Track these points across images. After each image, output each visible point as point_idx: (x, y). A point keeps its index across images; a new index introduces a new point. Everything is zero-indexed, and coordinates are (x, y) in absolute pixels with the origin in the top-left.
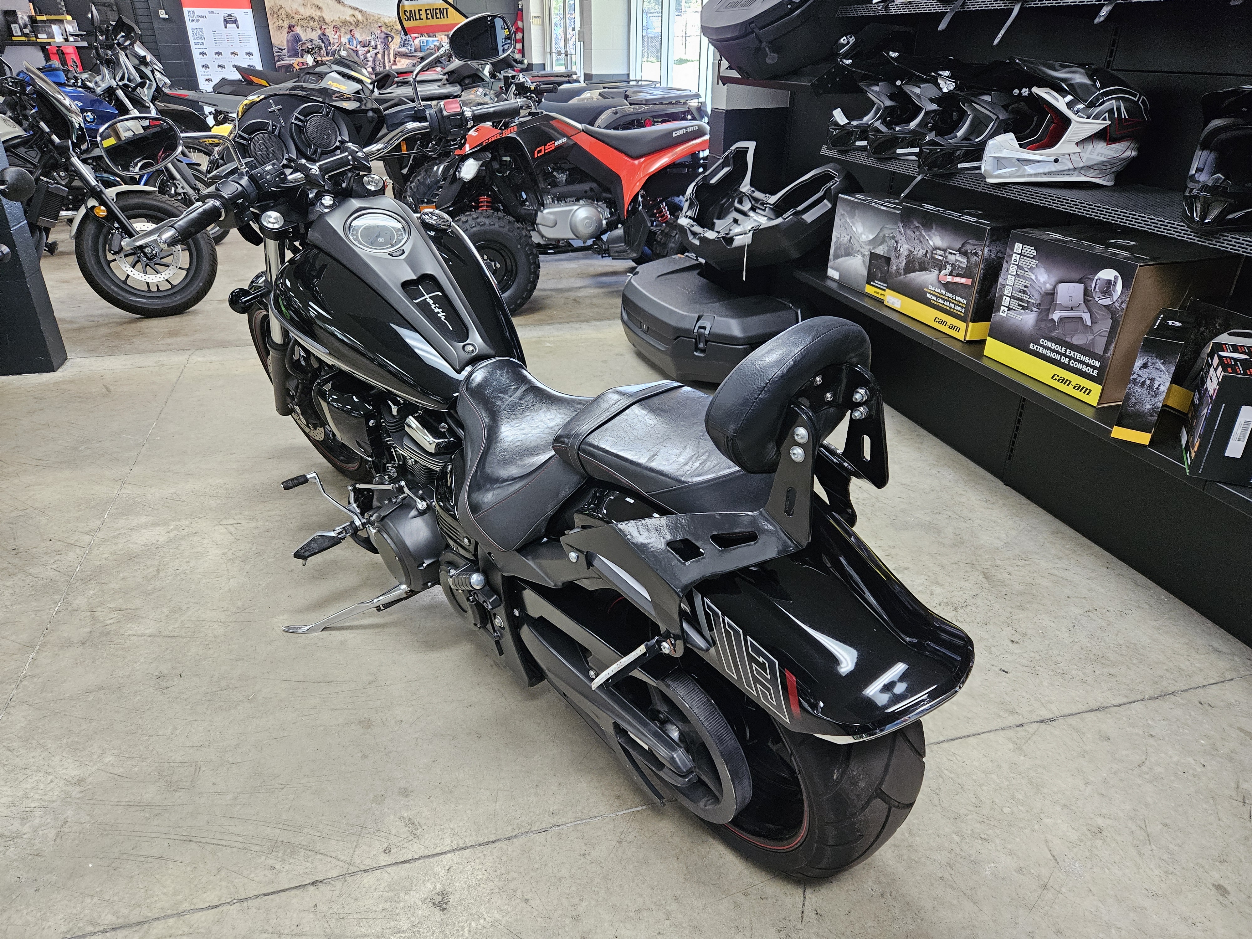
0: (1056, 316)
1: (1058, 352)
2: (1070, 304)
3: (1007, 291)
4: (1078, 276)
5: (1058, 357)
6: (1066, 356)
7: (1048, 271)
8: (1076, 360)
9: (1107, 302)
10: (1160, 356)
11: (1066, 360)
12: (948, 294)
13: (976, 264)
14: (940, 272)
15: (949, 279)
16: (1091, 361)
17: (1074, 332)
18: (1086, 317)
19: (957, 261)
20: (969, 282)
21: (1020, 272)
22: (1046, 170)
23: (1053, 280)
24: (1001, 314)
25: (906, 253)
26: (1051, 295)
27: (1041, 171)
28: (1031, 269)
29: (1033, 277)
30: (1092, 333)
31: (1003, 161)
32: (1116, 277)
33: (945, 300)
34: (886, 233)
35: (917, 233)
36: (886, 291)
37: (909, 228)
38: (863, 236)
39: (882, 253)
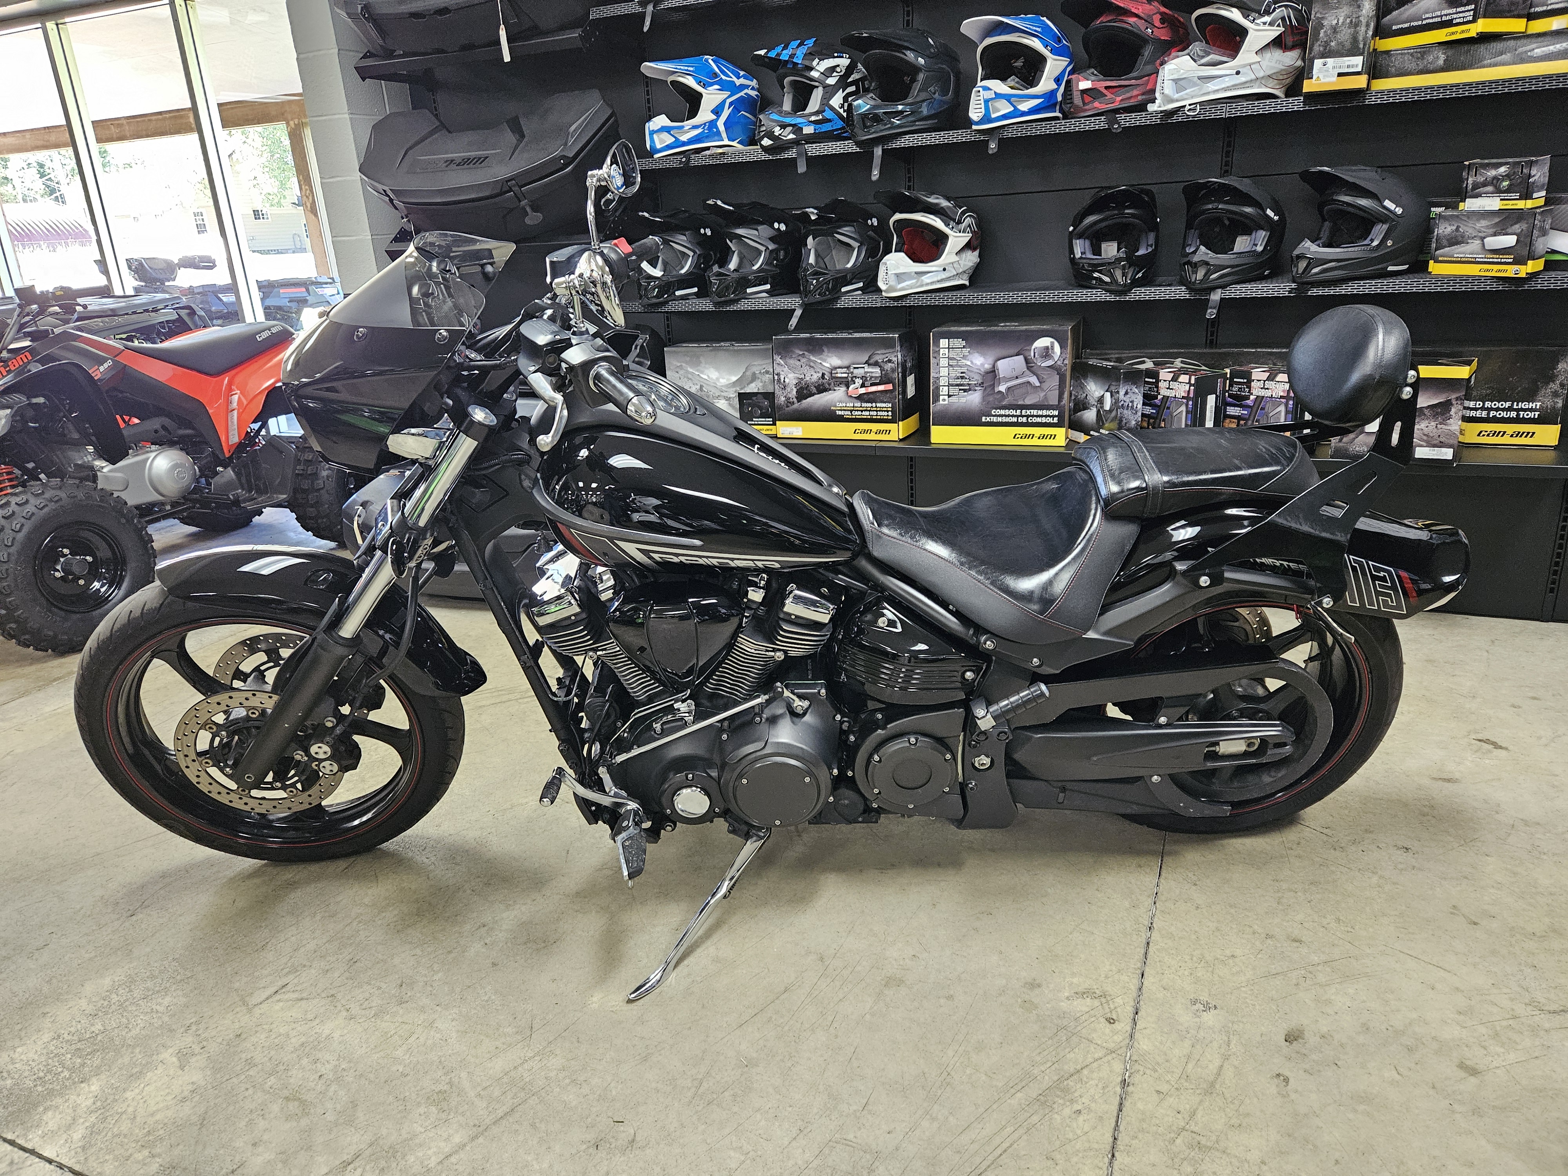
0: (1002, 388)
1: (1013, 416)
2: (1015, 374)
3: (943, 381)
4: (1015, 351)
5: (1015, 419)
6: (1023, 416)
7: (983, 354)
8: (1033, 416)
9: (1050, 363)
10: (1134, 383)
11: (1024, 420)
12: (864, 405)
13: (893, 370)
14: (848, 388)
15: (863, 391)
16: (1049, 413)
17: (1024, 396)
18: (1034, 380)
19: (866, 373)
20: (890, 387)
21: (951, 363)
22: (939, 278)
23: (991, 360)
24: (941, 402)
25: (795, 382)
26: (992, 372)
27: (935, 279)
28: (964, 357)
29: (969, 363)
30: (1043, 390)
31: (903, 277)
32: (1052, 343)
33: (862, 411)
34: (756, 370)
35: (803, 360)
36: (774, 424)
37: (791, 357)
38: (721, 380)
39: (756, 391)
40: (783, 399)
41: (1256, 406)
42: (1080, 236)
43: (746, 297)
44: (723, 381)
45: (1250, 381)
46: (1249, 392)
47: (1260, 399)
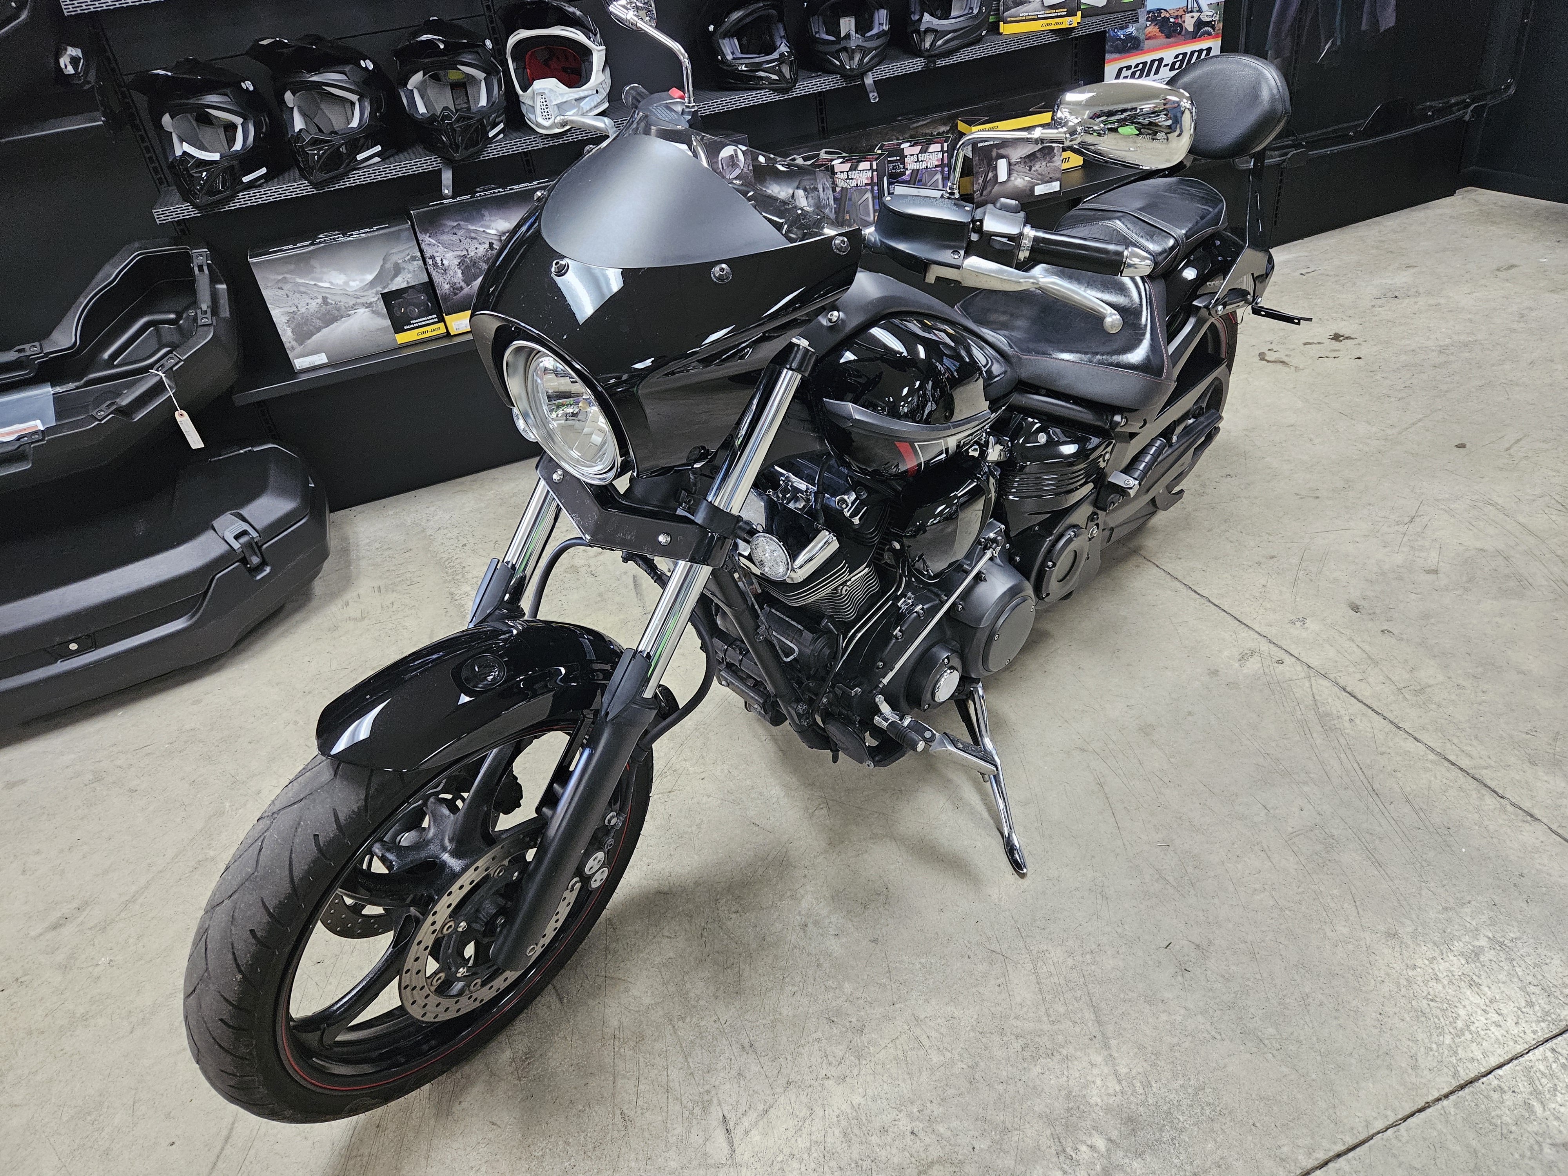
22: (595, 103)
25: (456, 261)
27: (593, 105)
34: (397, 258)
35: (461, 232)
36: (441, 320)
37: (443, 233)
38: (351, 283)
39: (404, 285)
40: (447, 287)
41: (913, 178)
42: (727, 35)
43: (355, 166)
44: (355, 284)
45: (903, 157)
46: (904, 167)
47: (915, 172)
